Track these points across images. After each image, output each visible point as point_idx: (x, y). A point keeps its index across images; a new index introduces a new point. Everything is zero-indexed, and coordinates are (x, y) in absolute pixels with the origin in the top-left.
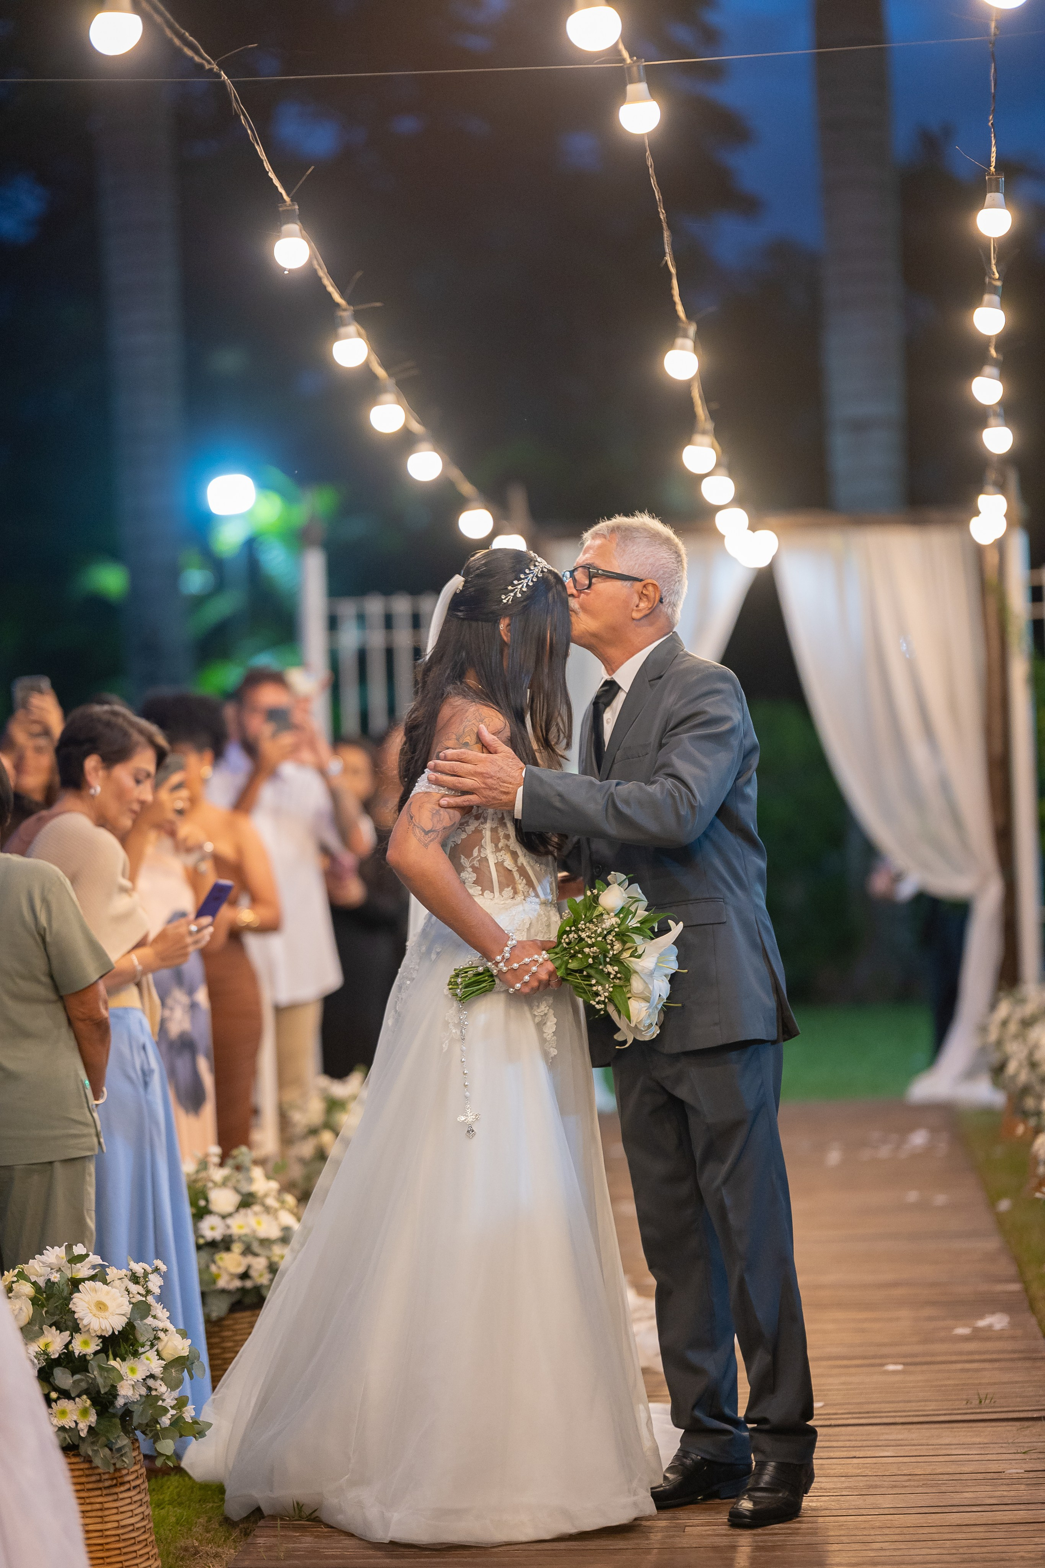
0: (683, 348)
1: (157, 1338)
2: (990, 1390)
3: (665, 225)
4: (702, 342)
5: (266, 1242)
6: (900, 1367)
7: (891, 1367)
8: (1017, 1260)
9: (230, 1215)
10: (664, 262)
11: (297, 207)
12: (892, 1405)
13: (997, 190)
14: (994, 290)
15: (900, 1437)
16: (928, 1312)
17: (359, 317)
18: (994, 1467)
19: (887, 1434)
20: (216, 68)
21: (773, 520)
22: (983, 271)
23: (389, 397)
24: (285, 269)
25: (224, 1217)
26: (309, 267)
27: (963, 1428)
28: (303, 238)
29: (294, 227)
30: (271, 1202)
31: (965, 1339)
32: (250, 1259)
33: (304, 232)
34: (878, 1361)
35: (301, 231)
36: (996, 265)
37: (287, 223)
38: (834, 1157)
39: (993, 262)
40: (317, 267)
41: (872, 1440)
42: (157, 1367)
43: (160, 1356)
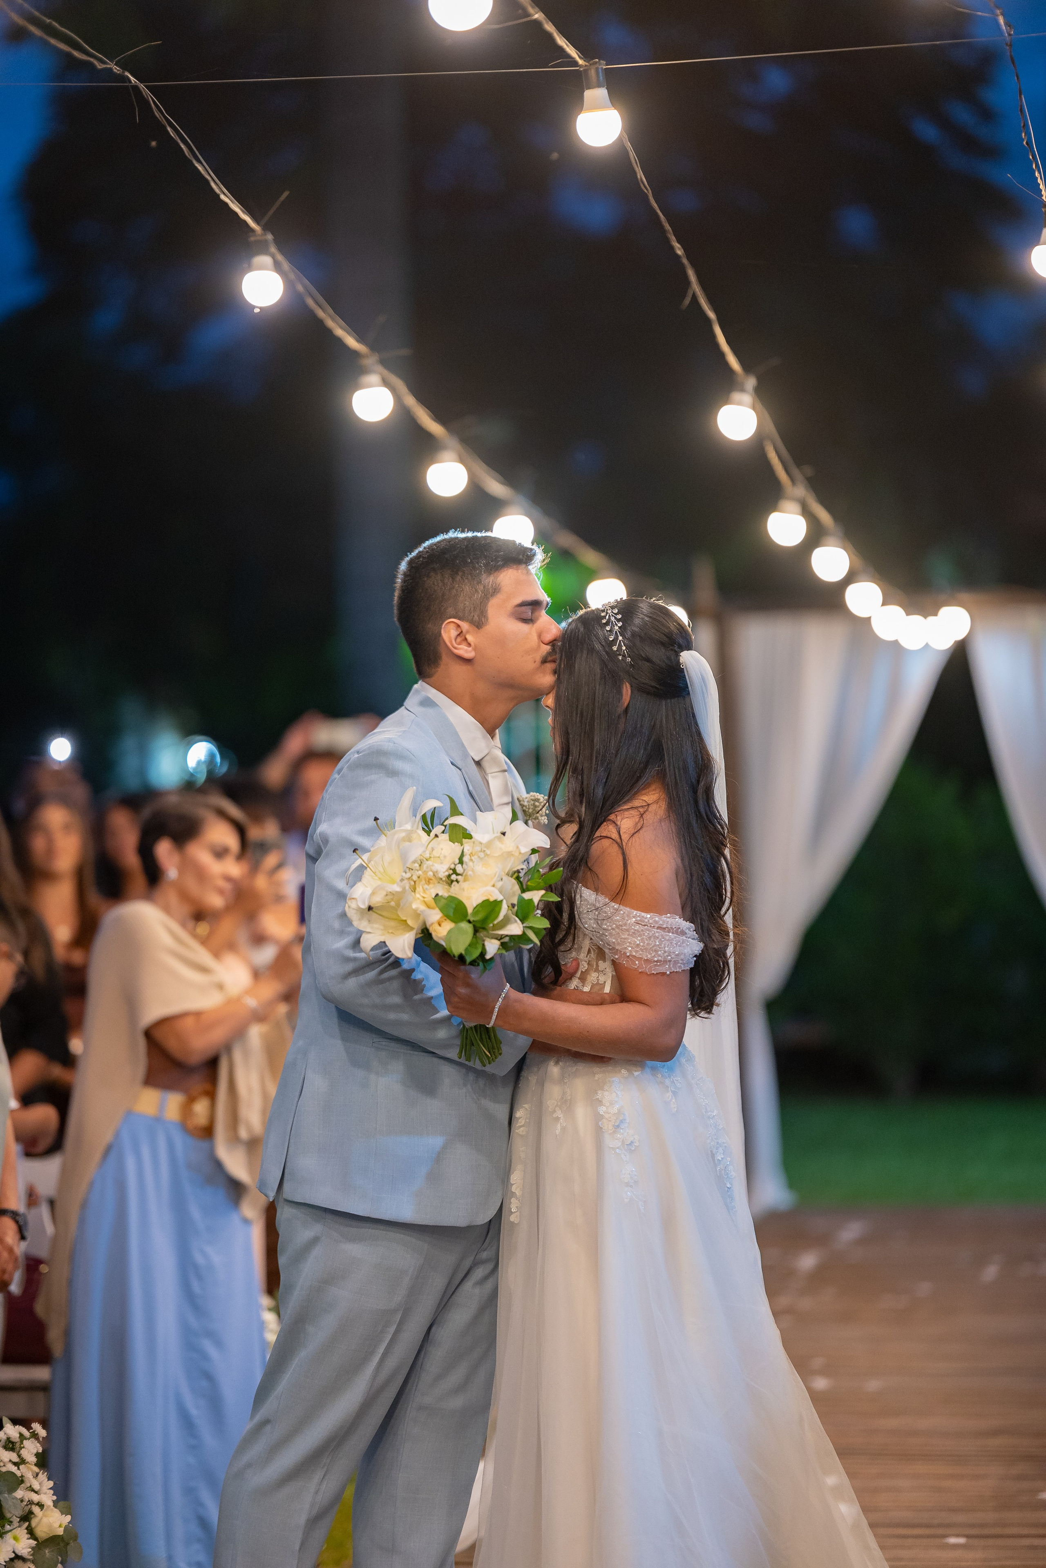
0: (739, 404)
1: (31, 1513)
6: (962, 1540)
7: (953, 1540)
11: (269, 236)
17: (383, 362)
20: (116, 69)
21: (965, 596)
23: (448, 454)
24: (254, 307)
28: (274, 269)
29: (265, 259)
33: (276, 263)
34: (940, 1531)
35: (272, 262)
37: (257, 255)
38: (991, 1272)
42: (25, 1548)
43: (31, 1532)
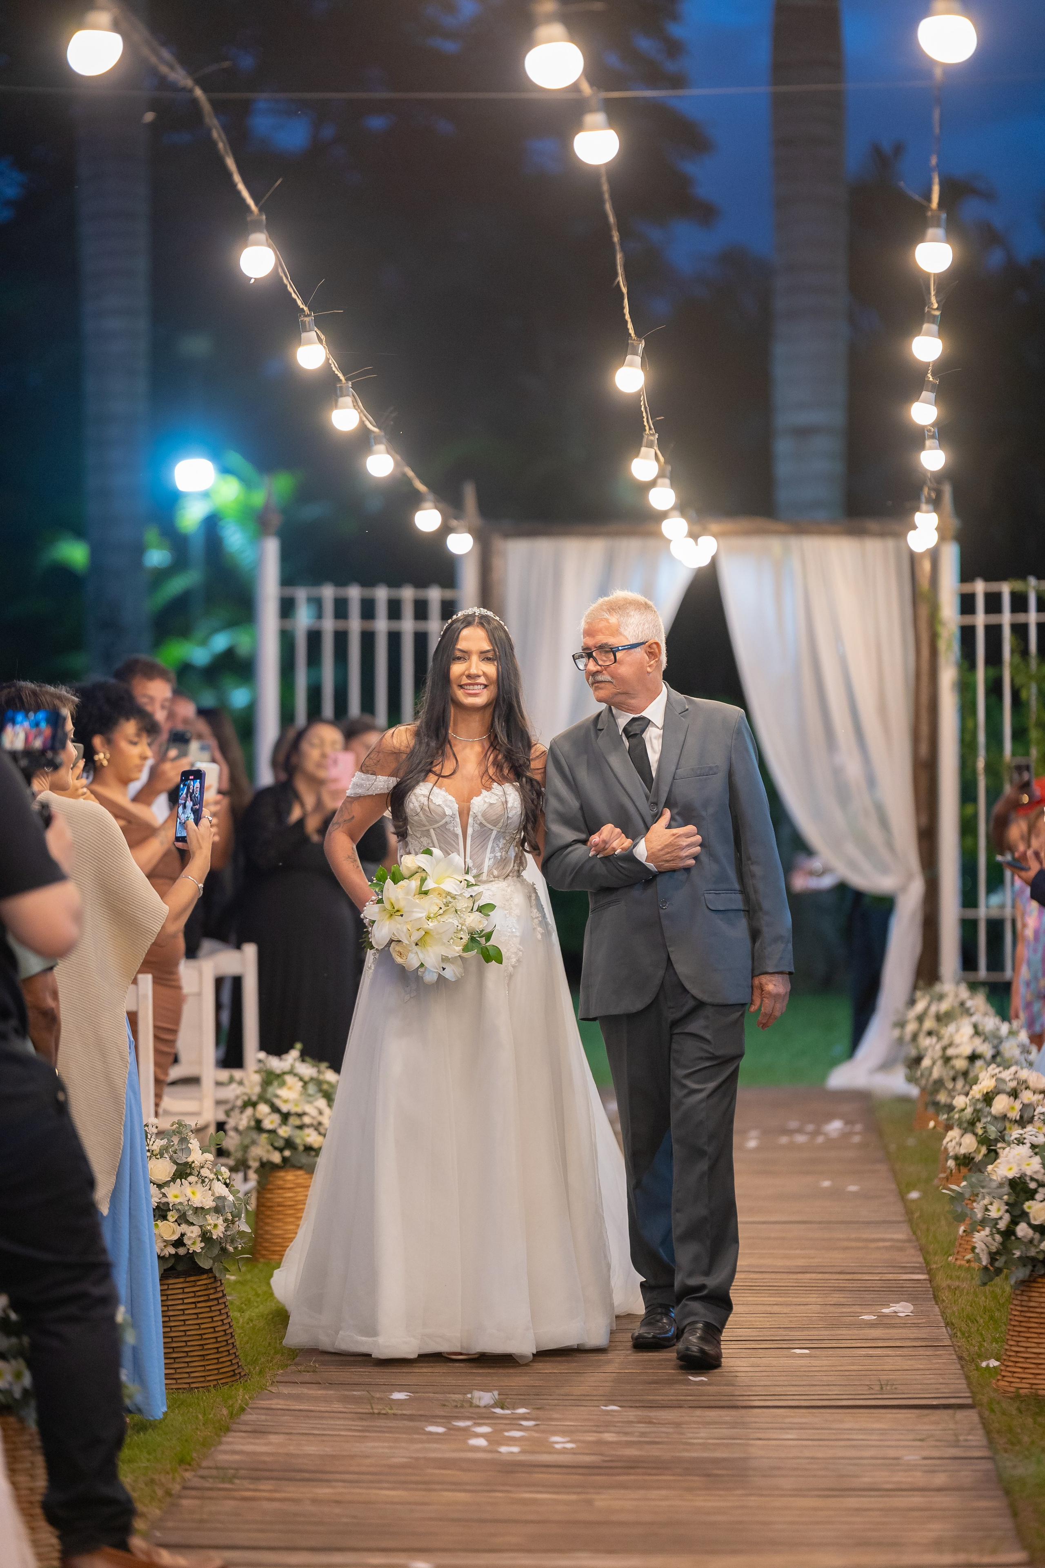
0: (631, 365)
2: (892, 1376)
3: (618, 247)
4: (649, 356)
5: (198, 1210)
8: (923, 1250)
9: (166, 1184)
10: (616, 282)
11: (264, 217)
12: (797, 1388)
13: (938, 226)
14: (933, 319)
15: (803, 1420)
16: (836, 1298)
17: (319, 323)
18: (892, 1453)
19: (792, 1417)
20: (190, 84)
22: (923, 301)
23: (347, 401)
24: (250, 278)
25: (160, 1186)
26: (274, 276)
27: (865, 1413)
28: (269, 246)
29: (261, 236)
30: (205, 1172)
31: (871, 1325)
32: (184, 1228)
33: (270, 240)
34: (785, 1344)
35: (267, 240)
36: (936, 295)
37: (255, 231)
38: (752, 1143)
39: (933, 293)
40: (282, 275)
41: (777, 1423)
